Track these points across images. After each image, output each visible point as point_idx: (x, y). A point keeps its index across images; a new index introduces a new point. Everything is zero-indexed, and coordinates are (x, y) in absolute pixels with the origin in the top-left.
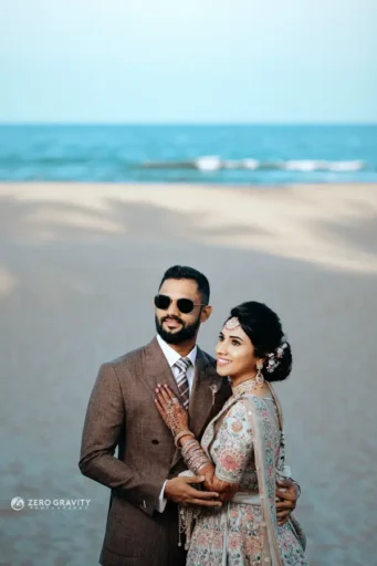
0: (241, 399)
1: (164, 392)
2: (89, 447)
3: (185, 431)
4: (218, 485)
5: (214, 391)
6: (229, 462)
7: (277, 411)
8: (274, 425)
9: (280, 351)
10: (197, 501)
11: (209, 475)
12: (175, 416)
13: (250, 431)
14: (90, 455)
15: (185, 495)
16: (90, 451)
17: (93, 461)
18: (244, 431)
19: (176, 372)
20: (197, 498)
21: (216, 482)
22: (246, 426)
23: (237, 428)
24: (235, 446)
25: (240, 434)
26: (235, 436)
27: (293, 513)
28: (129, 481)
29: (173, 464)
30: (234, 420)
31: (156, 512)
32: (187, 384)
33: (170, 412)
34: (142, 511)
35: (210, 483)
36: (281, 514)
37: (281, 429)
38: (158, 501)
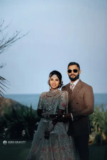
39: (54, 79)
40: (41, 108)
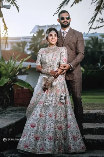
39: (53, 35)
40: (40, 64)
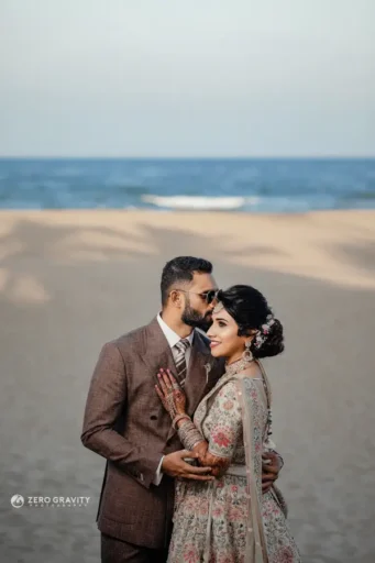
0: (233, 379)
1: (165, 377)
2: (92, 422)
3: (182, 414)
4: (211, 460)
5: (208, 370)
6: (221, 439)
7: (266, 389)
8: (262, 404)
9: (266, 327)
10: (191, 476)
11: (202, 451)
12: (175, 400)
13: (240, 409)
14: (92, 429)
15: (181, 470)
16: (92, 426)
17: (95, 435)
18: (235, 410)
19: (175, 353)
20: (191, 473)
21: (209, 457)
22: (237, 405)
23: (229, 406)
24: (227, 424)
25: (231, 412)
26: (227, 414)
27: (276, 483)
28: (129, 455)
29: (169, 437)
30: (225, 399)
31: (152, 485)
32: (184, 364)
33: (169, 397)
34: (139, 483)
35: (202, 459)
36: (265, 485)
37: (269, 407)
38: (155, 475)
